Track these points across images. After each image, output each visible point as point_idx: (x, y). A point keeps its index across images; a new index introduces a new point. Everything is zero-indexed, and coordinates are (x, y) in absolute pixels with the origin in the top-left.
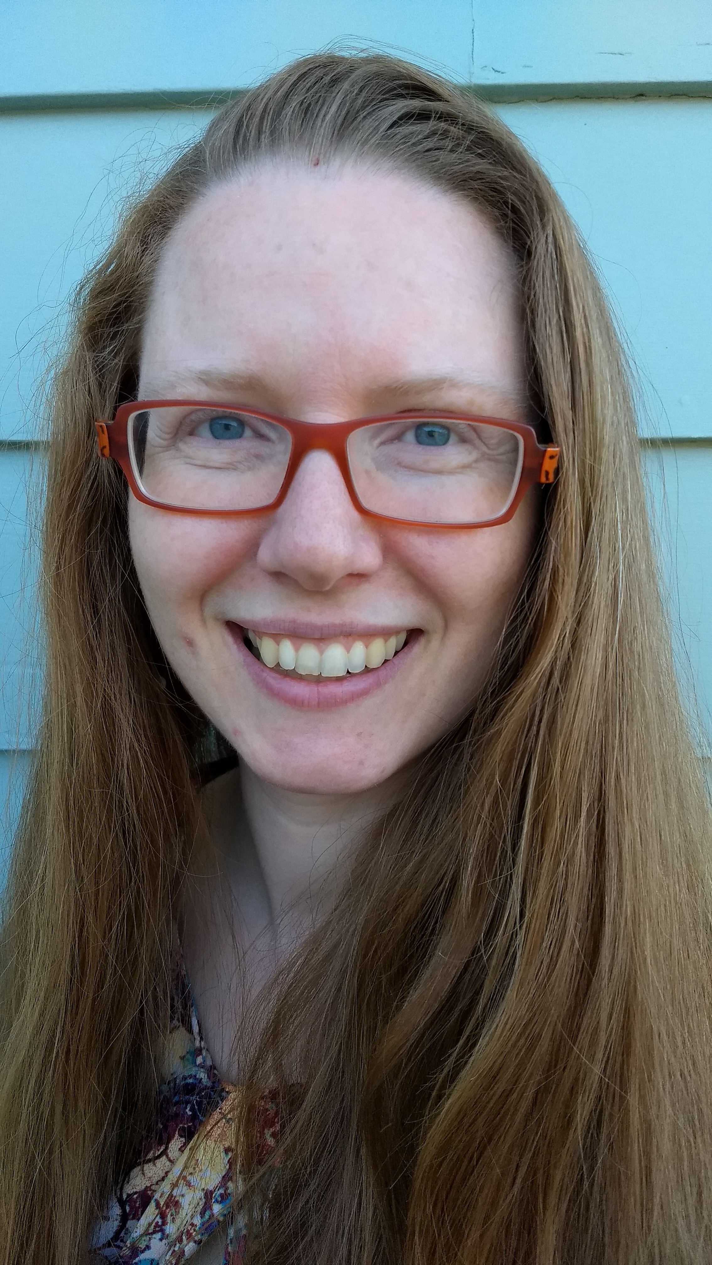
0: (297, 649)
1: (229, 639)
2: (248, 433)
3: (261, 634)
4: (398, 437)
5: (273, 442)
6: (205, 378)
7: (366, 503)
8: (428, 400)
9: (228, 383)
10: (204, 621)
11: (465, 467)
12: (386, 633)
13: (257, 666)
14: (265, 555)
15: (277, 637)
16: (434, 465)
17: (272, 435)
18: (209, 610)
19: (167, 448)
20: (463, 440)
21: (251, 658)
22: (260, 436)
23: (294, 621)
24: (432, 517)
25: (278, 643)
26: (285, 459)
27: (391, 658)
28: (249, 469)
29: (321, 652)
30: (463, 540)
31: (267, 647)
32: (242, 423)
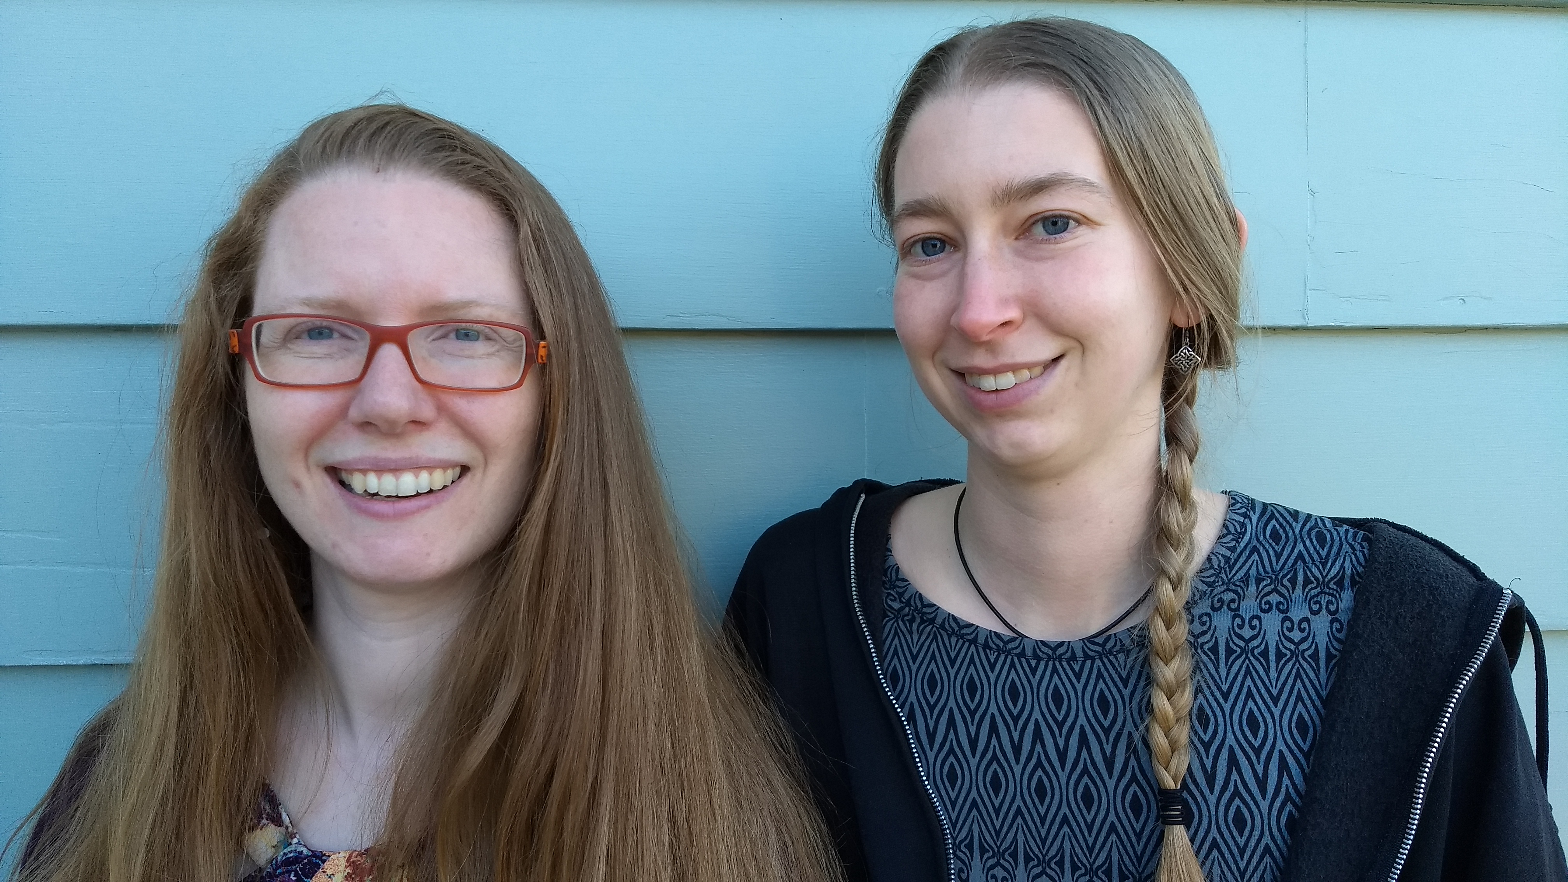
0: (379, 479)
1: (327, 480)
2: (336, 335)
3: (351, 471)
4: (445, 336)
5: (356, 341)
6: (307, 302)
7: (423, 376)
8: (462, 314)
9: (323, 305)
10: (308, 468)
11: (489, 355)
12: (444, 465)
13: (349, 495)
14: (354, 413)
15: (364, 472)
16: (467, 353)
17: (355, 336)
18: (312, 460)
19: (279, 348)
20: (488, 338)
21: (344, 491)
22: (344, 336)
23: (375, 458)
24: (469, 385)
25: (365, 475)
26: (365, 351)
27: (449, 485)
28: (342, 358)
29: (397, 479)
30: (490, 400)
31: (357, 482)
32: (331, 330)
